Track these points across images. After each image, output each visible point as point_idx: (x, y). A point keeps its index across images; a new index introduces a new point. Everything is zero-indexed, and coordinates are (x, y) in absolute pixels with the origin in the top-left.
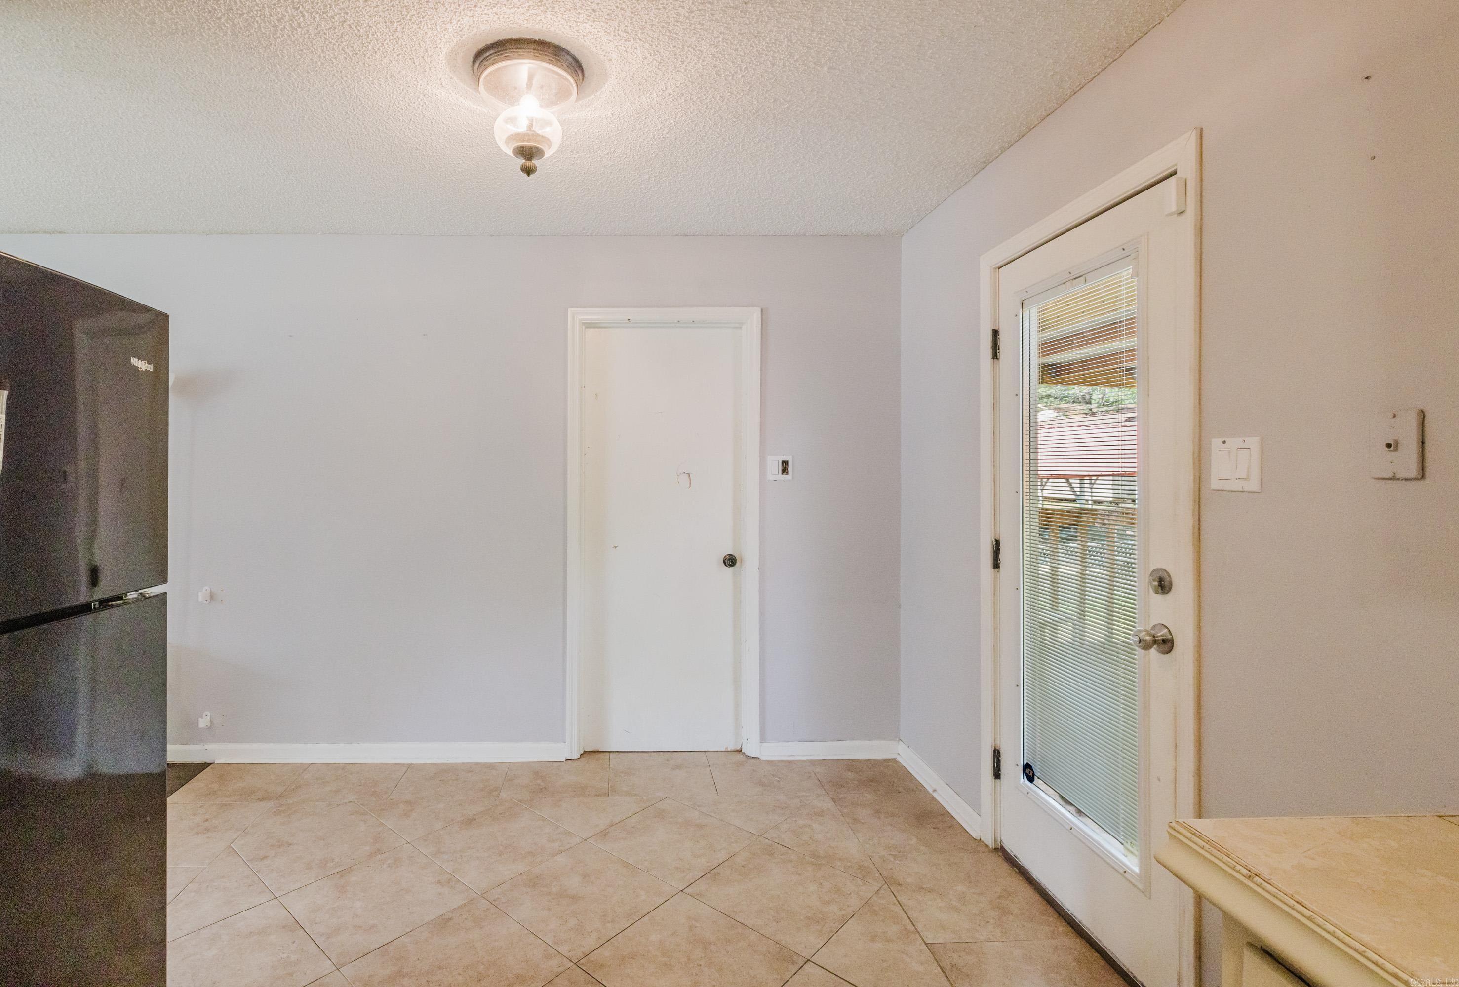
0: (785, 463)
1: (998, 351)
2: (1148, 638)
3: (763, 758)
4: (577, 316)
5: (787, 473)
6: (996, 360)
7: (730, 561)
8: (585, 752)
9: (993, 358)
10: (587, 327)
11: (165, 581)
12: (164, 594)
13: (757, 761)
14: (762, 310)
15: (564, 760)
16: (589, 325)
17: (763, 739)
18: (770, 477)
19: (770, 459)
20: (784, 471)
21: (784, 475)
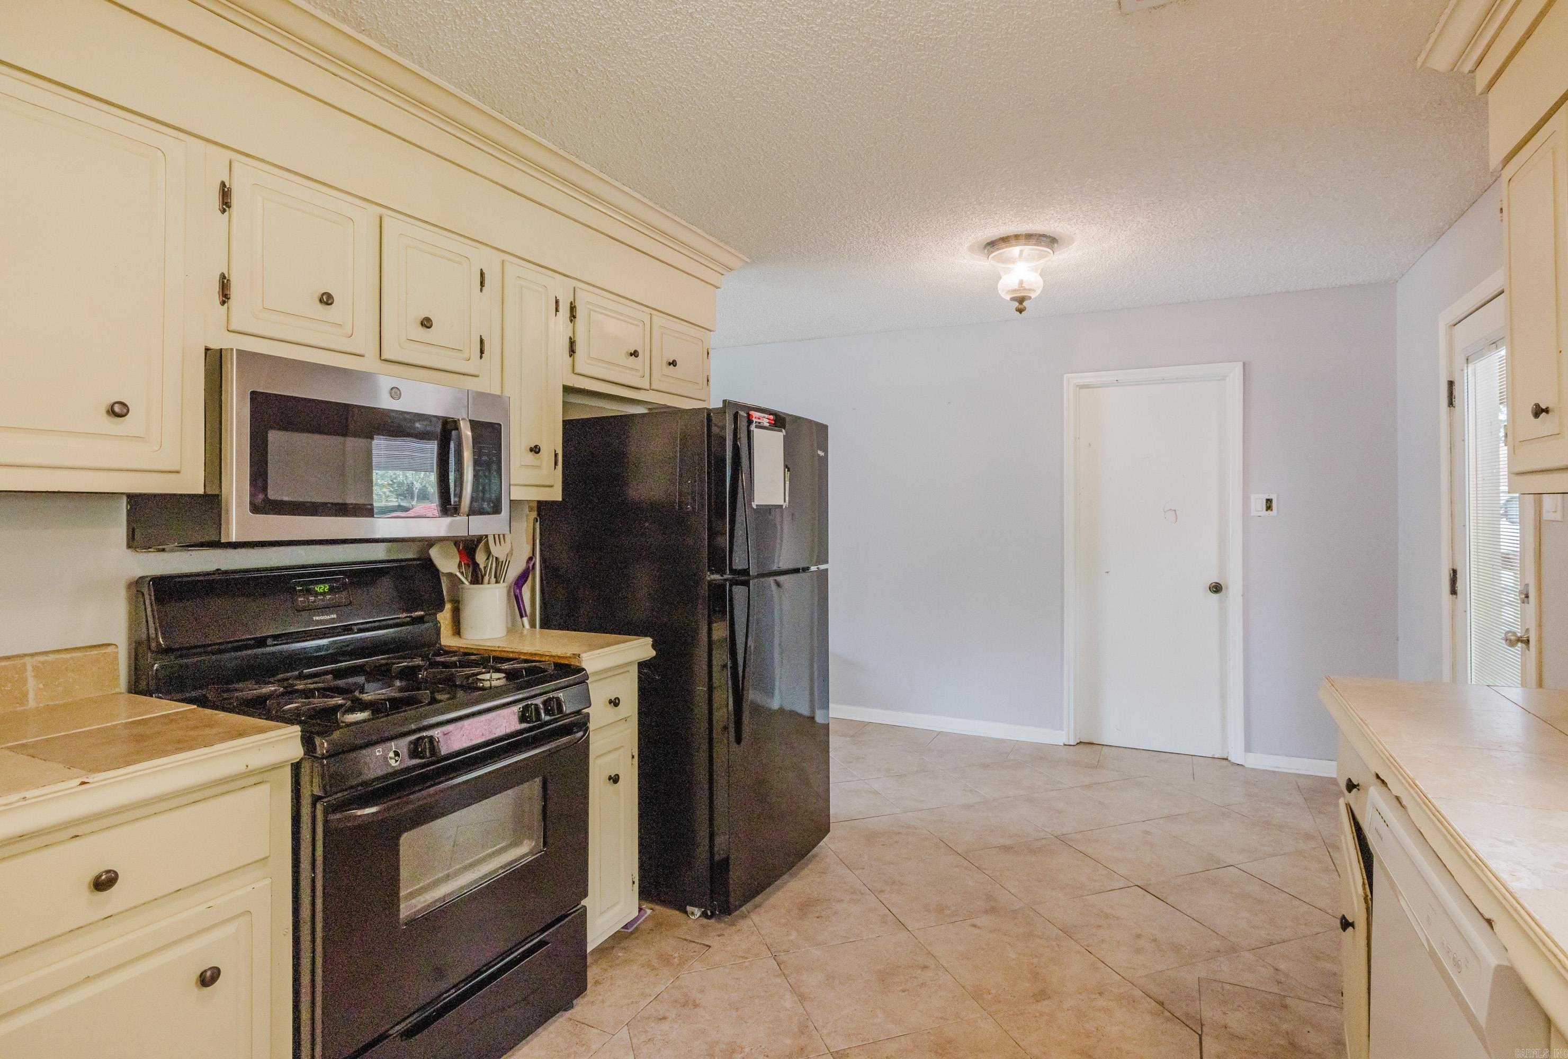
0: (1269, 501)
1: (1453, 400)
2: (1512, 638)
3: (1246, 766)
4: (1071, 380)
5: (1272, 510)
6: (1452, 408)
7: (1216, 588)
8: (1081, 742)
9: (1449, 406)
10: (1080, 388)
11: (827, 562)
12: (827, 570)
13: (1240, 768)
14: (1244, 364)
15: (1062, 744)
16: (1082, 387)
17: (1248, 748)
18: (1254, 513)
19: (1253, 497)
20: (1269, 508)
21: (1269, 512)
